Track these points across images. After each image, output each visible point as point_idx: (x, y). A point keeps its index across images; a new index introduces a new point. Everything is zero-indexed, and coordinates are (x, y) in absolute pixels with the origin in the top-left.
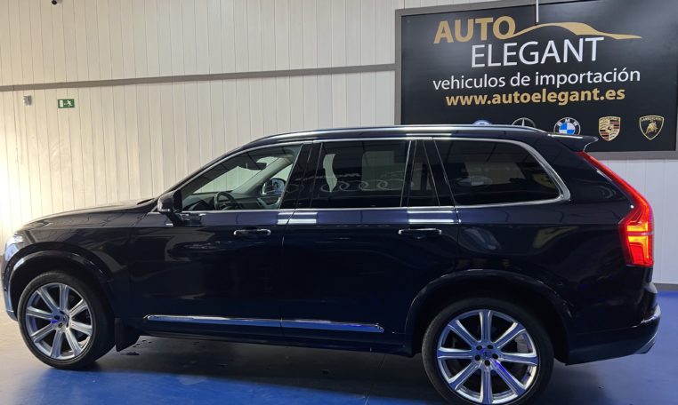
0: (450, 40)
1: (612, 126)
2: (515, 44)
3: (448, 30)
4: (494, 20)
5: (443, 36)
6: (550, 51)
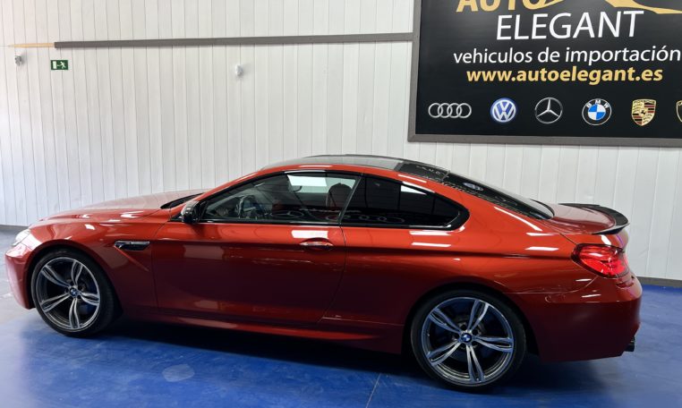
0: (474, 8)
1: (646, 110)
2: (546, 15)
5: (467, 3)
6: (585, 23)
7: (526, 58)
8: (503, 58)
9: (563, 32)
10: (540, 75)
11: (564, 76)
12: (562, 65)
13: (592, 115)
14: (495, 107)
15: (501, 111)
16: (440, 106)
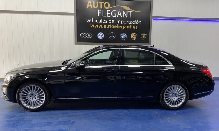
0: (91, 7)
1: (134, 36)
2: (110, 11)
3: (91, 4)
4: (104, 3)
5: (89, 6)
6: (119, 14)
7: (106, 22)
8: (100, 22)
9: (114, 15)
10: (109, 26)
11: (115, 27)
12: (115, 24)
13: (123, 37)
14: (98, 35)
15: (100, 36)
16: (84, 34)
